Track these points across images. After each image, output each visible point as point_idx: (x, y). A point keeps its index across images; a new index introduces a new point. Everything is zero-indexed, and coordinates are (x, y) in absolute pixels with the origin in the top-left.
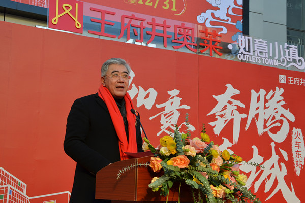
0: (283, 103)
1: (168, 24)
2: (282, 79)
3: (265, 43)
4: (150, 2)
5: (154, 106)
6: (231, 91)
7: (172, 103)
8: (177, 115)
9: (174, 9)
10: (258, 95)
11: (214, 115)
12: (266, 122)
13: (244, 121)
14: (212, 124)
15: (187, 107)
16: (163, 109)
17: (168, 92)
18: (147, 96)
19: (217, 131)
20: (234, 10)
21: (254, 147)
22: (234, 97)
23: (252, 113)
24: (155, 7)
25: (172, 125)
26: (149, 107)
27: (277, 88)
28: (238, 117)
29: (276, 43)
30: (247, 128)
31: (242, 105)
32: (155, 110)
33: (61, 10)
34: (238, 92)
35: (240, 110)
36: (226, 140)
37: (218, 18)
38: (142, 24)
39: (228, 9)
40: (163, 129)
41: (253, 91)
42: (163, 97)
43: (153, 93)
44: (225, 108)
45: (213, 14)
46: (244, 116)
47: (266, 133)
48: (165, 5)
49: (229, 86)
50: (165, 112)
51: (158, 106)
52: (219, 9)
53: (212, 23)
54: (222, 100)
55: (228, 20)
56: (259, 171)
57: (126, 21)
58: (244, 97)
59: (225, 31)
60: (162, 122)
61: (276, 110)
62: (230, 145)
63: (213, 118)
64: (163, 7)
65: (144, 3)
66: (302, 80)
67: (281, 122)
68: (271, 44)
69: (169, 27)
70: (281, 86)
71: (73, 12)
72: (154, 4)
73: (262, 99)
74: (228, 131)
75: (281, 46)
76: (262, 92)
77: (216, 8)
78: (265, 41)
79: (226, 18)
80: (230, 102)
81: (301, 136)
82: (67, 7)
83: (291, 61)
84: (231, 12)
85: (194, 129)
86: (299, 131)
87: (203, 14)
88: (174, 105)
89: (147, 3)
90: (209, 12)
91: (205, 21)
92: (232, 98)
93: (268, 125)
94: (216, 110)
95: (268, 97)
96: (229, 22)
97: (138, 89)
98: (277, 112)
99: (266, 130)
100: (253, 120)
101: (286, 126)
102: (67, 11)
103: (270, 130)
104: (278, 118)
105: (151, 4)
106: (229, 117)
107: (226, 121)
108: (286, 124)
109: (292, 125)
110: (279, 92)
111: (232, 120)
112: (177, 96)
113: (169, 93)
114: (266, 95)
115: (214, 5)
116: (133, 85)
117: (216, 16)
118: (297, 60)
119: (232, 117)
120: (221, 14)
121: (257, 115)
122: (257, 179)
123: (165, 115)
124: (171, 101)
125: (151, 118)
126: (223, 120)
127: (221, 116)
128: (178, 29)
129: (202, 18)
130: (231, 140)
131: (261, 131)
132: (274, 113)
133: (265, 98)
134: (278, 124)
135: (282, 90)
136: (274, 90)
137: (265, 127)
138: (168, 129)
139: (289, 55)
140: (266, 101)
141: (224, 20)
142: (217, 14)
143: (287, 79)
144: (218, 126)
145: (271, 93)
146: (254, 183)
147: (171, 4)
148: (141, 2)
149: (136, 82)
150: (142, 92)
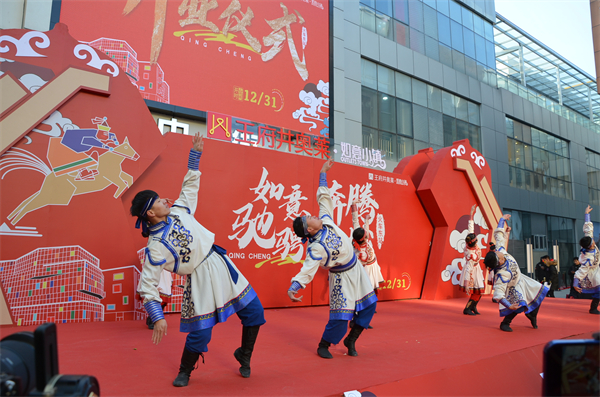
0: (371, 195)
2: (371, 176)
5: (282, 197)
6: (336, 185)
7: (295, 195)
8: (298, 204)
9: (274, 106)
10: (354, 189)
13: (345, 209)
15: (305, 198)
16: (288, 200)
17: (298, 187)
18: (277, 190)
20: (322, 108)
24: (258, 104)
25: (295, 212)
26: (278, 198)
27: (367, 183)
28: (341, 206)
29: (367, 149)
30: (347, 214)
31: (344, 197)
32: (283, 201)
33: (217, 123)
34: (341, 186)
35: (342, 200)
37: (310, 115)
39: (317, 107)
40: (288, 215)
41: (351, 186)
42: (288, 191)
43: (281, 187)
45: (305, 112)
46: (345, 205)
48: (267, 103)
49: (334, 181)
50: (290, 203)
51: (285, 198)
52: (310, 107)
53: (304, 119)
55: (317, 117)
58: (345, 191)
59: (315, 126)
60: (288, 210)
61: (367, 200)
64: (265, 104)
65: (249, 101)
66: (384, 177)
67: (370, 209)
68: (363, 150)
70: (370, 182)
71: (224, 124)
72: (257, 102)
73: (357, 192)
75: (370, 151)
76: (358, 186)
77: (308, 107)
78: (359, 148)
79: (316, 115)
80: (335, 195)
81: (383, 220)
82: (221, 121)
83: (377, 163)
84: (319, 111)
86: (382, 216)
87: (297, 111)
88: (296, 197)
89: (252, 101)
90: (302, 109)
91: (299, 117)
92: (337, 191)
93: (361, 211)
95: (361, 191)
96: (318, 119)
97: (271, 184)
98: (367, 202)
101: (373, 212)
102: (220, 124)
104: (368, 206)
105: (255, 101)
108: (373, 211)
109: (377, 211)
110: (369, 186)
111: (337, 208)
112: (298, 190)
113: (293, 187)
114: (360, 189)
115: (306, 103)
116: (267, 181)
118: (381, 162)
119: (337, 206)
120: (312, 112)
123: (290, 205)
124: (294, 193)
125: (280, 207)
129: (296, 115)
132: (365, 203)
133: (359, 191)
134: (367, 211)
135: (371, 185)
136: (365, 185)
138: (292, 215)
139: (375, 158)
140: (360, 193)
141: (314, 117)
142: (309, 111)
143: (374, 176)
145: (363, 187)
147: (271, 101)
148: (247, 99)
149: (269, 178)
150: (274, 187)
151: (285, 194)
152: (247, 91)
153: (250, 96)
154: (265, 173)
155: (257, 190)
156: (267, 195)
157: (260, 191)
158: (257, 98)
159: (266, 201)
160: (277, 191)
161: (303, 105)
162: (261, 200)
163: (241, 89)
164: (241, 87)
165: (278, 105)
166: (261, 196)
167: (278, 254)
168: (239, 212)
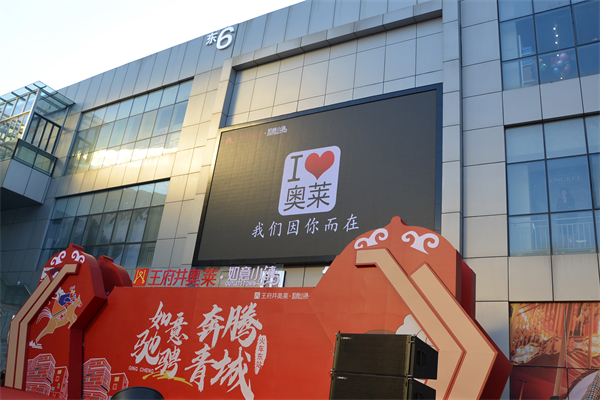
0: (255, 315)
2: (257, 296)
5: (169, 324)
6: (216, 309)
8: (180, 328)
10: (235, 311)
11: (202, 328)
12: (238, 331)
13: (222, 331)
14: (199, 334)
15: (186, 323)
16: (173, 325)
17: (182, 314)
18: (167, 318)
19: (201, 340)
21: (226, 351)
22: (218, 314)
23: (229, 325)
25: (176, 336)
26: (166, 324)
27: (251, 303)
28: (218, 328)
30: (223, 336)
31: (222, 319)
32: (169, 326)
33: (139, 275)
34: (221, 310)
35: (220, 323)
36: (206, 345)
40: (171, 338)
41: (232, 308)
43: (170, 316)
44: (210, 322)
46: (223, 327)
47: (237, 340)
49: (215, 306)
50: (174, 328)
51: (171, 324)
54: (208, 316)
56: (226, 369)
57: (166, 274)
58: (225, 314)
61: (248, 321)
62: (209, 349)
63: (201, 330)
66: (274, 294)
67: (250, 330)
70: (254, 301)
71: (143, 275)
73: (238, 314)
74: (209, 339)
75: (261, 269)
76: (239, 307)
78: (249, 268)
80: (214, 318)
81: (265, 342)
85: (188, 338)
86: (265, 337)
88: (180, 322)
92: (216, 314)
93: (239, 333)
94: (204, 324)
95: (243, 312)
97: (163, 314)
98: (248, 323)
99: (237, 338)
100: (229, 331)
101: (254, 333)
103: (240, 337)
104: (248, 327)
106: (211, 329)
107: (209, 332)
108: (254, 332)
109: (259, 332)
110: (253, 306)
111: (213, 331)
112: (182, 316)
113: (178, 315)
114: (241, 310)
116: (161, 312)
119: (214, 328)
121: (232, 326)
122: (223, 375)
124: (178, 320)
126: (207, 331)
127: (206, 328)
130: (210, 346)
131: (233, 338)
132: (245, 324)
133: (240, 312)
134: (247, 332)
135: (255, 305)
136: (249, 305)
137: (237, 335)
138: (174, 338)
140: (241, 314)
143: (261, 295)
144: (203, 336)
145: (246, 308)
146: (221, 378)
149: (163, 310)
150: (165, 316)
151: (171, 321)
154: (161, 305)
155: (153, 320)
156: (159, 323)
157: (155, 320)
159: (158, 328)
160: (166, 320)
162: (155, 327)
166: (156, 324)
167: (159, 370)
168: (139, 336)
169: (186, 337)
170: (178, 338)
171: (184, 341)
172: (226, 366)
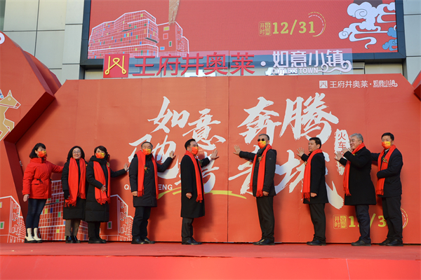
0: (325, 107)
1: (200, 56)
2: (323, 84)
3: (303, 54)
4: (285, 30)
5: (187, 124)
6: (263, 102)
7: (203, 121)
8: (208, 130)
9: (312, 31)
10: (294, 103)
11: (245, 126)
12: (303, 127)
13: (278, 129)
14: (243, 134)
15: (217, 122)
16: (195, 126)
18: (181, 117)
19: (248, 140)
20: (384, 18)
21: (290, 151)
22: (268, 108)
23: (287, 120)
24: (291, 34)
25: (204, 139)
26: (182, 125)
27: (317, 94)
28: (272, 126)
29: (317, 52)
30: (281, 134)
31: (277, 114)
32: (187, 128)
33: (112, 64)
34: (271, 103)
35: (273, 119)
37: (365, 30)
38: (177, 60)
39: (376, 18)
41: (288, 101)
42: (195, 116)
43: (186, 114)
44: (257, 118)
45: (358, 28)
46: (278, 124)
47: (303, 138)
48: (302, 30)
50: (196, 129)
51: (190, 124)
52: (365, 20)
53: (356, 36)
54: (253, 112)
55: (377, 29)
56: (295, 173)
57: (164, 61)
58: (280, 107)
59: (373, 41)
61: (316, 115)
63: (245, 129)
64: (300, 32)
65: (280, 33)
66: (347, 82)
67: (322, 125)
68: (311, 54)
69: (202, 58)
70: (321, 91)
71: (120, 63)
72: (289, 32)
73: (299, 106)
75: (322, 54)
76: (299, 100)
77: (362, 20)
78: (303, 53)
79: (374, 28)
80: (262, 113)
81: (347, 137)
82: (116, 60)
83: (335, 65)
84: (380, 21)
85: (225, 140)
86: (344, 132)
87: (345, 29)
88: (205, 122)
89: (282, 32)
90: (353, 26)
91: (349, 36)
92: (265, 109)
93: (305, 129)
94: (247, 122)
95: (306, 104)
96: (379, 31)
97: (173, 112)
98: (316, 117)
99: (303, 135)
100: (289, 129)
102: (116, 63)
103: (308, 134)
104: (318, 121)
105: (287, 32)
106: (261, 127)
107: (258, 130)
108: (327, 127)
109: (335, 127)
110: (319, 97)
111: (265, 129)
112: (208, 114)
113: (200, 112)
114: (303, 102)
115: (359, 17)
116: (168, 110)
117: (362, 28)
118: (342, 64)
119: (265, 126)
120: (369, 25)
121: (293, 122)
122: (292, 180)
123: (196, 131)
124: (202, 119)
125: (184, 135)
126: (255, 129)
127: (253, 126)
128: (210, 58)
129: (344, 34)
131: (297, 134)
132: (312, 118)
133: (303, 105)
134: (318, 128)
135: (323, 95)
136: (314, 96)
137: (303, 131)
138: (200, 142)
139: (332, 61)
140: (304, 107)
141: (372, 30)
142: (362, 26)
143: (329, 84)
144: (250, 136)
145: (310, 99)
146: (289, 183)
147: (308, 27)
148: (276, 32)
149: (171, 107)
150: (176, 115)
151: (190, 120)
152: (276, 24)
153: (280, 28)
154: (166, 102)
155: (156, 121)
156: (168, 124)
157: (160, 121)
158: (289, 28)
159: (167, 130)
160: (180, 119)
161: (354, 20)
162: (162, 130)
163: (268, 24)
164: (268, 21)
165: (317, 29)
166: (162, 126)
168: (136, 143)
169: (222, 140)
170: (208, 142)
171: (219, 145)
172: (294, 170)
